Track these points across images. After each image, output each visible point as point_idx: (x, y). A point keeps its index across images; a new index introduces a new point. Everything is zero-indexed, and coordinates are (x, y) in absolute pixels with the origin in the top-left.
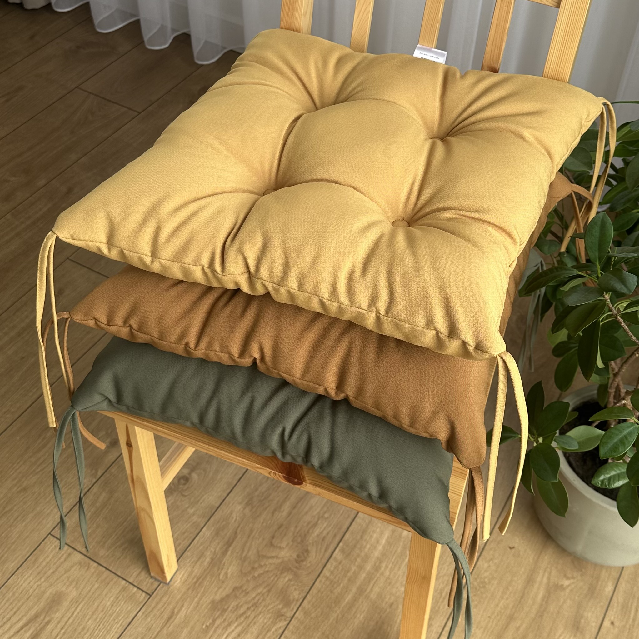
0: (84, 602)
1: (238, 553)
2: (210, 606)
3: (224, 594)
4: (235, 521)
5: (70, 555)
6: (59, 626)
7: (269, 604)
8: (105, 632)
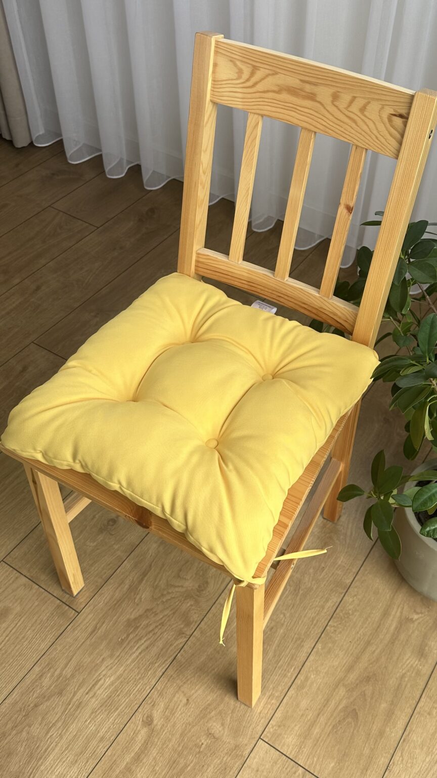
0: (25, 616)
1: (151, 582)
2: (125, 623)
3: (138, 614)
4: (151, 556)
5: (17, 578)
6: (5, 635)
7: (173, 624)
8: (41, 640)
